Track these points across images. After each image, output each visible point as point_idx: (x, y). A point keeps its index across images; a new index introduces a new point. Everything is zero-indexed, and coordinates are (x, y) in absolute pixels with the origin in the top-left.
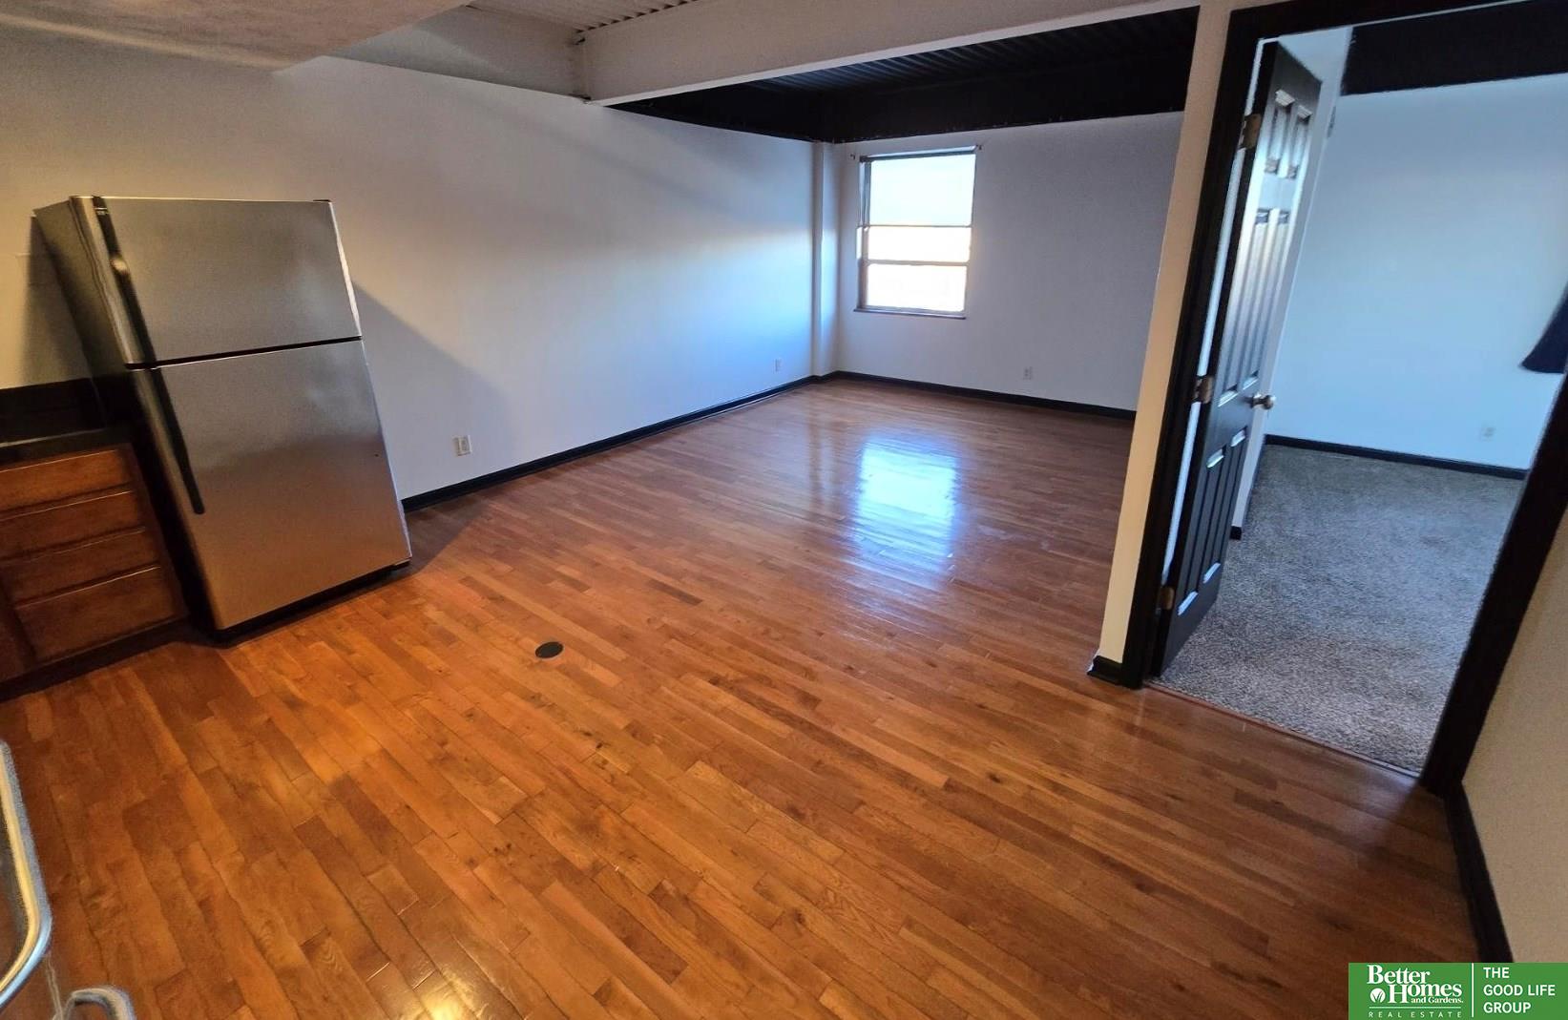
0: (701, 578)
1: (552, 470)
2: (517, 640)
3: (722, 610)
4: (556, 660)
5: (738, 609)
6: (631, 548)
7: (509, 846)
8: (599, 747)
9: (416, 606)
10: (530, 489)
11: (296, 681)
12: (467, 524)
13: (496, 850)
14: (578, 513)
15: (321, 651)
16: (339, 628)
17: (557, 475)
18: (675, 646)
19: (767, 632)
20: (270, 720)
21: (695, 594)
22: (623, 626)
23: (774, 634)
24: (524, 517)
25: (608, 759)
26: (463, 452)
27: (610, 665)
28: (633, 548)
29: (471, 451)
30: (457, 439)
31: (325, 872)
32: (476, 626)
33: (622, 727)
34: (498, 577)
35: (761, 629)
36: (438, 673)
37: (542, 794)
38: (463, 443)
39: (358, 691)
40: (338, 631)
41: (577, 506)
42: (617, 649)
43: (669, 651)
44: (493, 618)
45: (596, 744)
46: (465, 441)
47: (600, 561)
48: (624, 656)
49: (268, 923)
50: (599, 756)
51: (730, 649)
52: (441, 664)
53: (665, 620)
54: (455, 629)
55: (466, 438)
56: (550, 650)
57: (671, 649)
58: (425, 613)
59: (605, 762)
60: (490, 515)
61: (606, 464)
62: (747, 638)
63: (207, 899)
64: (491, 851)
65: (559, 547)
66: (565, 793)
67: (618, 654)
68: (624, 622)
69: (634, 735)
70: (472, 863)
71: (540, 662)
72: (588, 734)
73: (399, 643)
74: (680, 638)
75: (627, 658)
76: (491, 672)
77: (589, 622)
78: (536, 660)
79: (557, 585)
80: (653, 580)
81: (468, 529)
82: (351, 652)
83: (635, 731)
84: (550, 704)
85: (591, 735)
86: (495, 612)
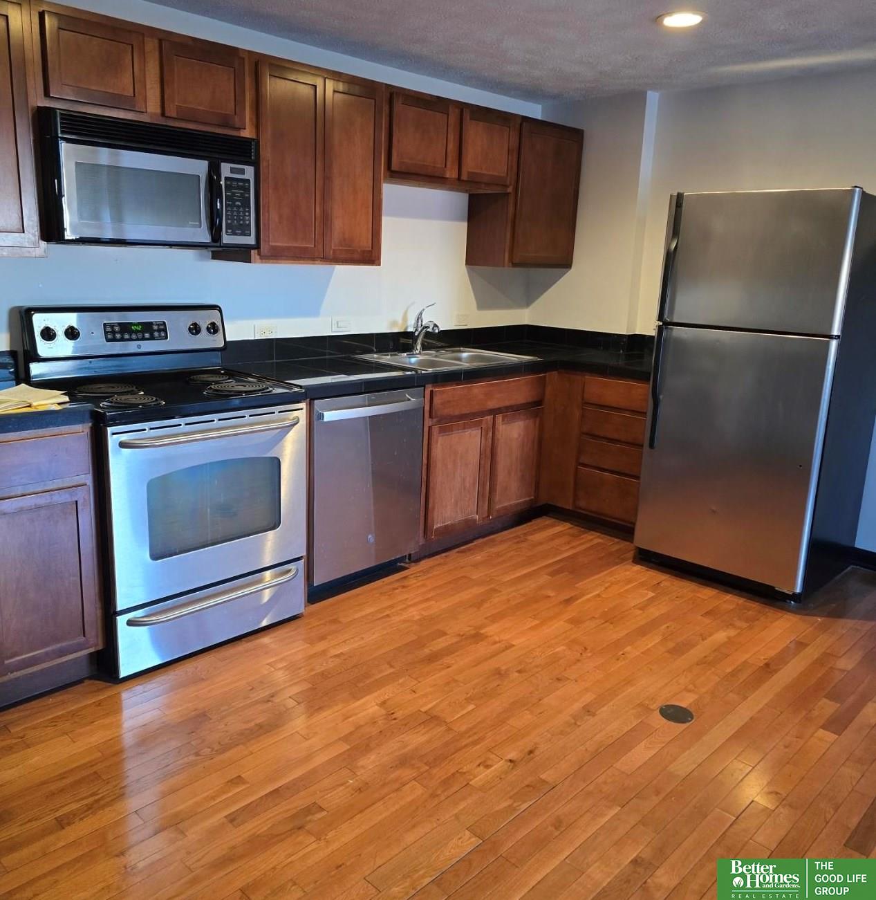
2: (689, 691)
4: (658, 721)
7: (395, 719)
8: (511, 761)
9: (731, 625)
20: (548, 597)
25: (490, 770)
32: (708, 662)
33: (543, 776)
36: (621, 653)
37: (449, 730)
39: (587, 622)
44: (729, 670)
45: (514, 759)
50: (498, 762)
52: (635, 654)
54: (696, 653)
56: (677, 714)
58: (721, 631)
59: (488, 767)
64: (393, 711)
66: (446, 745)
69: (528, 786)
70: (383, 704)
71: (652, 710)
72: (530, 752)
73: (664, 627)
76: (629, 682)
78: (655, 707)
82: (642, 609)
83: (535, 786)
84: (579, 723)
85: (529, 754)
86: (740, 670)
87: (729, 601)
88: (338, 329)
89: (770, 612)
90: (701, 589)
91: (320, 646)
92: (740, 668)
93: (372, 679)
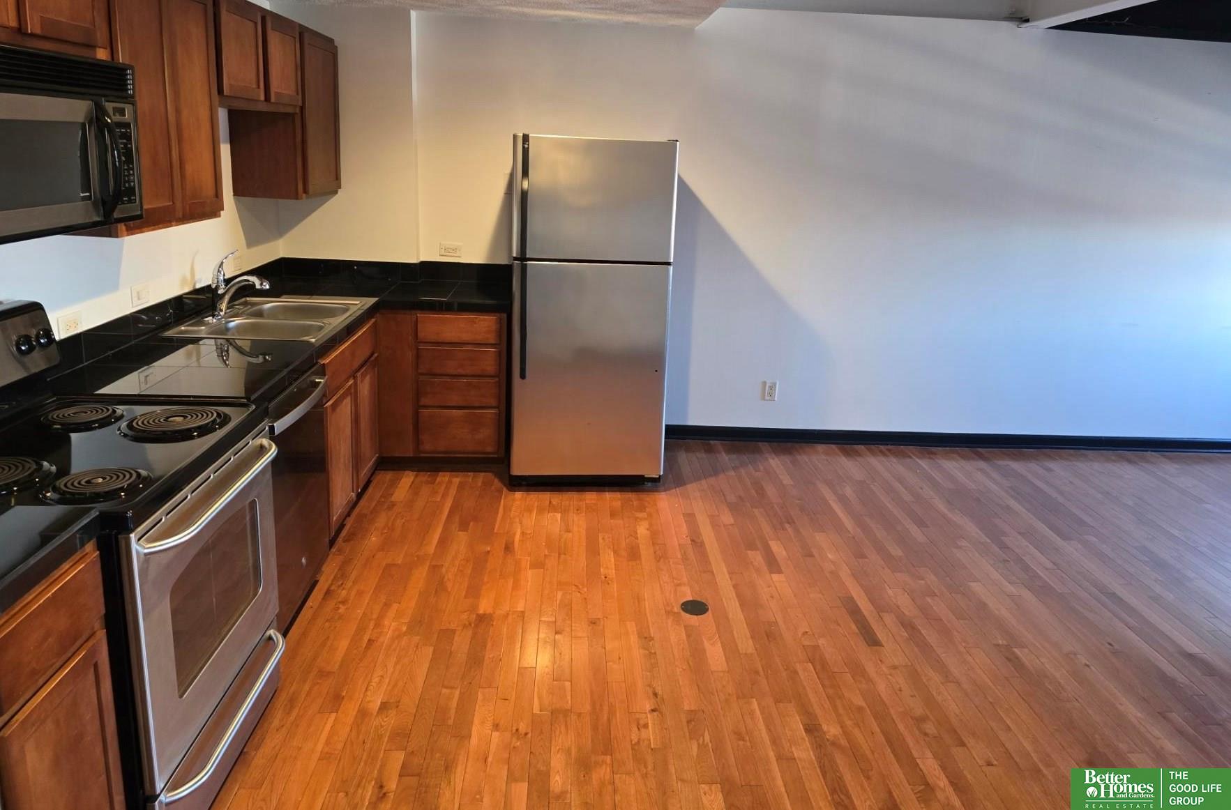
0: (908, 625)
1: (861, 448)
2: (679, 585)
3: (895, 667)
4: (693, 620)
5: (914, 676)
6: (861, 556)
7: (526, 734)
8: (653, 710)
9: (636, 518)
10: (819, 458)
11: (523, 533)
12: (735, 468)
13: (517, 730)
14: (843, 499)
15: (553, 522)
16: (578, 510)
17: (860, 455)
18: (807, 674)
19: (920, 720)
20: (489, 552)
21: (881, 636)
22: (776, 623)
23: (930, 728)
24: (787, 480)
25: (650, 727)
26: (767, 398)
27: (731, 650)
28: (863, 556)
29: (776, 399)
30: (765, 383)
31: (428, 669)
32: (661, 556)
33: (686, 708)
34: (715, 525)
35: (919, 711)
36: (603, 577)
37: (579, 715)
38: (771, 388)
39: (547, 561)
40: (576, 511)
41: (849, 491)
42: (750, 641)
43: (796, 672)
44: (679, 556)
45: (653, 708)
46: (772, 387)
47: (816, 555)
48: (751, 650)
49: (382, 676)
50: (647, 717)
51: (860, 709)
52: (612, 573)
53: (822, 642)
54: (646, 552)
55: (775, 384)
56: (695, 607)
57: (800, 673)
58: (638, 526)
59: (646, 726)
60: (762, 468)
61: (924, 464)
62: (892, 711)
63: (373, 641)
64: (514, 729)
65: (791, 521)
66: (595, 728)
67: (746, 644)
68: (780, 622)
69: (689, 722)
70: (496, 727)
71: (679, 613)
72: (655, 695)
73: (601, 540)
74: (818, 667)
75: (752, 654)
76: (639, 599)
77: (749, 603)
78: (677, 609)
79: (757, 557)
80: (852, 598)
81: (732, 473)
82: (568, 531)
83: (693, 719)
84: (653, 651)
85: (657, 697)
86: (685, 553)
87: (612, 499)
88: (140, 302)
89: (648, 498)
90: (583, 496)
91: (350, 710)
92: (683, 552)
93: (453, 712)
